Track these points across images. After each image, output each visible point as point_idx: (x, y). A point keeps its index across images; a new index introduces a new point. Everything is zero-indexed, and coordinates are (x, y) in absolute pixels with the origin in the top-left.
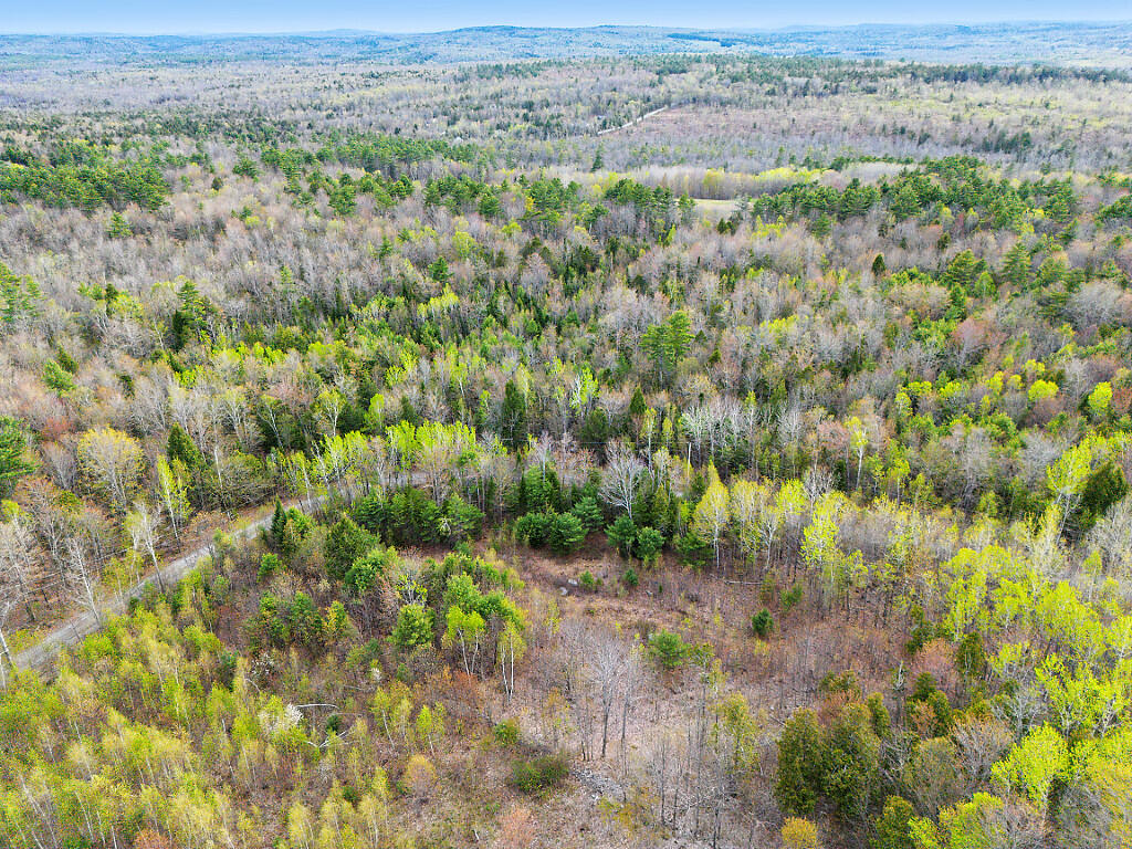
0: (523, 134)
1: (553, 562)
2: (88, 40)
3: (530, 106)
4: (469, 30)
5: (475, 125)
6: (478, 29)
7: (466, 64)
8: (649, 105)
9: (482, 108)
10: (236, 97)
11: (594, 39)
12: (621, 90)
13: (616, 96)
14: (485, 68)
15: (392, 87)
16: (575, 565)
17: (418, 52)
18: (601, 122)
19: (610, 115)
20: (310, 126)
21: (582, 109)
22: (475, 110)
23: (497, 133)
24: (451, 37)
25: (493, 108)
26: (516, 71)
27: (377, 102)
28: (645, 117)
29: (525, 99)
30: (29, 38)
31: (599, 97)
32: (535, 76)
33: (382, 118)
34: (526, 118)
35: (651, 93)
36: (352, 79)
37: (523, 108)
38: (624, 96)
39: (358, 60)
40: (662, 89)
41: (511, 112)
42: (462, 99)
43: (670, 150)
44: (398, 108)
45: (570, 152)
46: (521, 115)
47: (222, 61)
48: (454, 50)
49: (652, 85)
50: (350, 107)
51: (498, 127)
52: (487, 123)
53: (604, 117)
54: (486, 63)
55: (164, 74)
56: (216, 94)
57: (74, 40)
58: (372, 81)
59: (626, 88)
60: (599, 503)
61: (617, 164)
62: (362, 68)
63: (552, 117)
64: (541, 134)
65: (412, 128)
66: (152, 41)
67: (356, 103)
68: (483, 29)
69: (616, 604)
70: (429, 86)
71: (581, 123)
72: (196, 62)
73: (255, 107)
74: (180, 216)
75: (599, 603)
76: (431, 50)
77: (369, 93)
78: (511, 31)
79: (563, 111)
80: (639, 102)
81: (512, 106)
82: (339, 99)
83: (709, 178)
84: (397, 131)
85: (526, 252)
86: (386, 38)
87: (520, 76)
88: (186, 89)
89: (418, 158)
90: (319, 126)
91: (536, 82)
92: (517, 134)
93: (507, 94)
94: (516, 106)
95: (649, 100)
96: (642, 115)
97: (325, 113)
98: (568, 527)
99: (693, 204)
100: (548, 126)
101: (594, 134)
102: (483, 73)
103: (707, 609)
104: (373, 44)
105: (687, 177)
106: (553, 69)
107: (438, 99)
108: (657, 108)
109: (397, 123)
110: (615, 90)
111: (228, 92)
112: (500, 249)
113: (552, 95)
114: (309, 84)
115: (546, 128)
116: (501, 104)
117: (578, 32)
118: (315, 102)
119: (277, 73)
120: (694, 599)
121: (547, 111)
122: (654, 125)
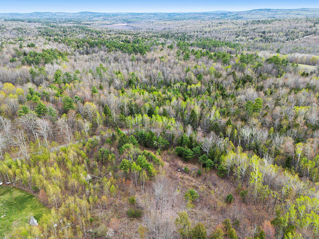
0: (258, 41)
1: (182, 162)
2: (155, 14)
3: (264, 33)
4: (255, 10)
5: (244, 38)
6: (258, 10)
7: (248, 20)
8: (307, 33)
9: (248, 33)
10: (182, 28)
11: (298, 12)
12: (298, 29)
13: (295, 30)
14: (254, 21)
15: (224, 26)
16: (187, 165)
17: (237, 16)
18: (287, 38)
19: (291, 36)
20: (197, 37)
21: (281, 34)
22: (246, 33)
23: (250, 40)
24: (249, 12)
25: (252, 33)
26: (264, 22)
27: (218, 30)
28: (304, 37)
29: (263, 30)
30: (143, 14)
31: (289, 31)
32: (270, 24)
33: (217, 35)
34: (261, 36)
35: (309, 30)
36: (214, 24)
37: (261, 33)
38: (298, 30)
39: (219, 19)
40: (314, 28)
41: (257, 34)
42: (243, 30)
43: (308, 48)
44: (223, 32)
45: (271, 47)
46: (260, 35)
47: (183, 19)
48: (249, 16)
49: (310, 27)
50: (210, 32)
51: (251, 39)
52: (248, 37)
53: (288, 37)
54: (255, 20)
55: (168, 22)
56: (177, 28)
57: (152, 14)
58: (219, 25)
59: (300, 28)
60: (201, 149)
61: (286, 52)
62: (218, 21)
63: (270, 36)
64: (264, 41)
65: (224, 38)
66: (169, 14)
67: (212, 30)
68: (260, 10)
69: (191, 179)
70: (235, 26)
71: (279, 38)
72: (177, 20)
73: (185, 31)
74: (148, 57)
75: (187, 177)
76: (241, 16)
77: (216, 28)
78: (269, 10)
79: (275, 34)
80: (303, 33)
81: (258, 32)
82: (207, 30)
83: (314, 58)
84: (220, 39)
85: (229, 74)
86: (230, 13)
87: (265, 24)
88: (171, 27)
89: (219, 46)
90: (199, 37)
91: (269, 25)
92: (256, 41)
93: (258, 29)
94: (259, 33)
95: (307, 32)
96: (303, 37)
97: (202, 33)
98: (188, 153)
99: (297, 66)
100: (267, 39)
101: (283, 42)
102: (253, 23)
103: (217, 189)
104: (226, 14)
105: (305, 57)
106: (277, 22)
107: (235, 30)
108: (310, 35)
109: (220, 36)
110: (296, 28)
111: (181, 27)
112: (221, 73)
113: (273, 30)
114: (202, 25)
115: (267, 40)
116: (255, 32)
117: (292, 10)
118: (201, 30)
119: (195, 23)
120: (215, 185)
121: (269, 34)
122: (306, 40)
